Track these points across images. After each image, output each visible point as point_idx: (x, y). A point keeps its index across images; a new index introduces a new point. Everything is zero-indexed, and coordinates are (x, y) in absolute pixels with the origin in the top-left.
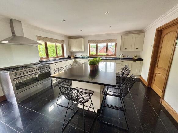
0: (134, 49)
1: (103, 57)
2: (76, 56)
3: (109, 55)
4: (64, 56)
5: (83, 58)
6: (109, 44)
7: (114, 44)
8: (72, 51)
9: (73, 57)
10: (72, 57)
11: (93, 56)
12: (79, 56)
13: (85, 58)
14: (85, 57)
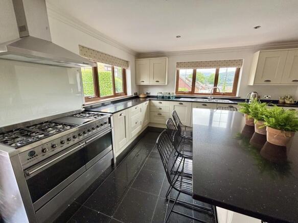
0: (287, 81)
1: (209, 97)
2: (147, 93)
3: (219, 94)
4: (126, 94)
5: (163, 98)
6: (222, 70)
7: (233, 70)
8: (142, 84)
9: (143, 96)
10: (141, 96)
11: (185, 93)
12: (156, 95)
13: (169, 98)
14: (168, 95)
